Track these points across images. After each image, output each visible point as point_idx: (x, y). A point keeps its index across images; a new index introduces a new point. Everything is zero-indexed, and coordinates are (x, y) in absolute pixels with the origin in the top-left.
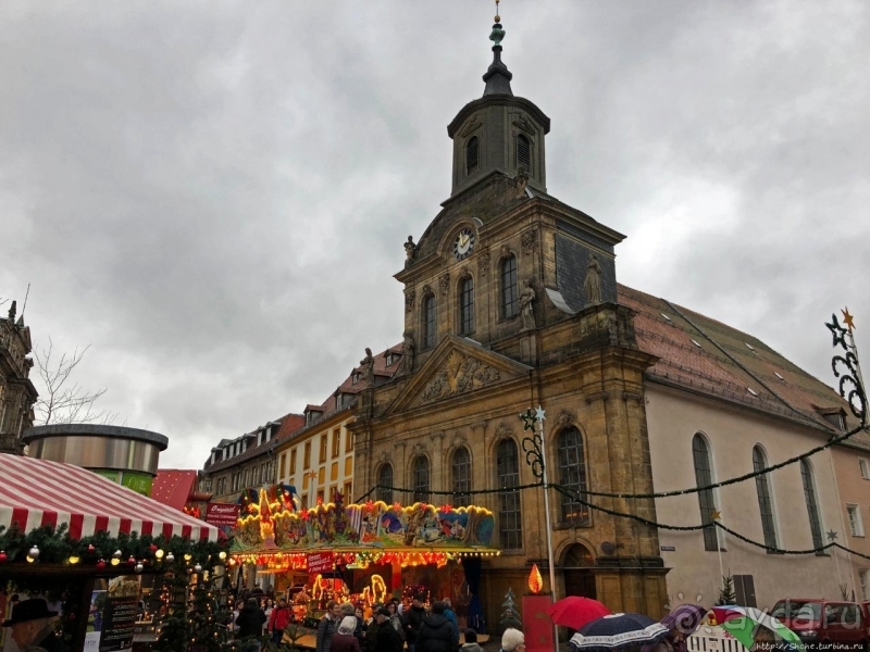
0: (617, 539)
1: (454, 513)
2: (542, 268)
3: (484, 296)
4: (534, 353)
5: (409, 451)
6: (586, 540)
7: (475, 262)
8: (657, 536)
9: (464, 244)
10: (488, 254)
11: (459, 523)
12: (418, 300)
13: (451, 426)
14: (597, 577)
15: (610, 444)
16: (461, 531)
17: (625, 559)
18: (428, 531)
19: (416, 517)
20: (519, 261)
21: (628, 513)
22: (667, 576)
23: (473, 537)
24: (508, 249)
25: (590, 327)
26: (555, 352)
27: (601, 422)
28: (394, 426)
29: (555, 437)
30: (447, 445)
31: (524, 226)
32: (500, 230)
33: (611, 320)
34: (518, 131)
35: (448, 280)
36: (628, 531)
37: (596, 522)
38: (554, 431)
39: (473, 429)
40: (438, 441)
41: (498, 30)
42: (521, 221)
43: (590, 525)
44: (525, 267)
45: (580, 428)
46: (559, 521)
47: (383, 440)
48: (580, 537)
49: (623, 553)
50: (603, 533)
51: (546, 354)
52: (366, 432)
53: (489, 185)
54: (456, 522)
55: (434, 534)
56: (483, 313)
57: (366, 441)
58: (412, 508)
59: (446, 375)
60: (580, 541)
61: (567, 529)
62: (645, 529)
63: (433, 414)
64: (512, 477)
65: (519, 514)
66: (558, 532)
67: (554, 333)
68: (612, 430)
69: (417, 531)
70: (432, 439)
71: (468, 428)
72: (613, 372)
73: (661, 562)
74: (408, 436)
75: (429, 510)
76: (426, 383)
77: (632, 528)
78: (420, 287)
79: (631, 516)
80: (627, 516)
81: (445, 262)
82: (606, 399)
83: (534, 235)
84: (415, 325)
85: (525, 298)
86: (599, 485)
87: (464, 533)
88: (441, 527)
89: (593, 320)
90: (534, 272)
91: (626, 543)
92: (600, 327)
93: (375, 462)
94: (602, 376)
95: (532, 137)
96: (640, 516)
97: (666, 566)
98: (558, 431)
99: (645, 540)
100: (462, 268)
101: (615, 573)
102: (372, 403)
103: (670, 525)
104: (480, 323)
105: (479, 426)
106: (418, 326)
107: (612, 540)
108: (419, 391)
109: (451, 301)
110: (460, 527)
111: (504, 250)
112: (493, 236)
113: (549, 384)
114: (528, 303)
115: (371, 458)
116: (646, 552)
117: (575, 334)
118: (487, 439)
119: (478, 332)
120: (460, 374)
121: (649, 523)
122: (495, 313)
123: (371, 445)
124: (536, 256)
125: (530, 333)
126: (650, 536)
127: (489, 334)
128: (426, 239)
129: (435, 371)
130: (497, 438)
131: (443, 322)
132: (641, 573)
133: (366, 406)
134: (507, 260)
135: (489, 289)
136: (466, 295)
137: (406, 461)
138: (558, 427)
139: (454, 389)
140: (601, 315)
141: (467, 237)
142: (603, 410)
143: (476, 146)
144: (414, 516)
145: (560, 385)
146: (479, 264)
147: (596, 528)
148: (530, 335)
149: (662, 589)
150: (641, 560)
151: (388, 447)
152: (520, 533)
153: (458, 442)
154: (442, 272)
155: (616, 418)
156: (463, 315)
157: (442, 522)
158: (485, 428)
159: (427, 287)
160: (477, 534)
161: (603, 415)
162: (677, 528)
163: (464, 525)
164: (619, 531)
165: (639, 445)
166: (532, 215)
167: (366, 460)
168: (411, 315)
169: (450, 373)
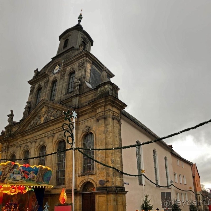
0: (106, 178)
1: (31, 168)
2: (85, 75)
3: (61, 86)
4: (77, 103)
5: (22, 149)
6: (92, 180)
7: (59, 75)
8: (123, 178)
9: (57, 69)
10: (65, 71)
11: (33, 173)
12: (35, 90)
13: (40, 137)
14: (96, 196)
15: (106, 138)
16: (34, 176)
17: (109, 187)
18: (15, 176)
19: (8, 169)
20: (76, 73)
21: (112, 166)
22: (126, 195)
23: (41, 179)
24: (73, 69)
25: (101, 91)
26: (86, 103)
27: (103, 128)
28: (17, 140)
29: (82, 138)
30: (37, 145)
31: (80, 61)
32: (71, 63)
33: (110, 88)
34: (83, 40)
35: (48, 82)
36: (111, 174)
37: (97, 171)
38: (82, 135)
39: (48, 138)
40: (33, 144)
41: (81, 16)
42: (79, 59)
43: (95, 173)
44: (78, 74)
45: (93, 133)
46: (81, 173)
47: (12, 145)
48: (90, 179)
49: (109, 185)
50: (100, 176)
51: (82, 104)
52: (7, 143)
53: (70, 51)
54: (32, 172)
55: (19, 177)
56: (59, 92)
57: (6, 146)
58: (5, 164)
59: (40, 116)
60: (90, 180)
61: (85, 175)
62: (118, 174)
63: (33, 133)
64: (63, 156)
65: (64, 171)
66: (81, 177)
67: (87, 96)
68: (107, 131)
69: (8, 175)
70: (31, 143)
71: (46, 138)
72: (109, 107)
73: (124, 189)
74: (22, 143)
75: (16, 165)
76: (31, 120)
77: (113, 173)
78: (37, 86)
79: (113, 168)
80: (111, 168)
81: (48, 75)
82: (105, 118)
83: (83, 64)
84: (32, 99)
85: (77, 84)
86: (100, 155)
87: (35, 178)
88: (23, 174)
89: (103, 88)
90: (82, 75)
91: (110, 180)
92: (105, 90)
93: (9, 154)
94: (105, 109)
95: (87, 44)
96: (117, 168)
97: (126, 190)
98: (84, 135)
99: (118, 179)
100: (54, 77)
101: (105, 194)
102: (11, 132)
103: (128, 174)
104: (57, 96)
105: (51, 136)
106: (33, 99)
107: (104, 179)
108: (28, 124)
109: (48, 89)
110: (34, 175)
111: (71, 69)
112: (68, 65)
113: (82, 115)
114: (77, 85)
115: (8, 153)
116: (119, 184)
117: (95, 95)
118: (54, 141)
119: (56, 99)
120: (45, 116)
121: (120, 172)
122: (64, 91)
123: (8, 148)
124: (83, 70)
125: (76, 96)
126: (120, 177)
127: (60, 99)
128: (43, 70)
129: (36, 115)
130: (58, 140)
131: (43, 97)
132: (116, 193)
133: (8, 133)
134: (72, 73)
135: (63, 83)
136: (54, 87)
137: (21, 152)
138: (84, 133)
139: (42, 122)
140: (106, 86)
141: (59, 67)
142: (104, 123)
143: (67, 42)
144: (6, 168)
145: (87, 116)
146: (61, 75)
147: (97, 174)
148: (76, 97)
149: (124, 200)
150: (117, 187)
151: (14, 148)
152: (64, 179)
153: (41, 143)
154: (46, 79)
155: (109, 126)
156: (51, 94)
157: (24, 172)
158: (53, 137)
159: (40, 85)
160: (43, 178)
161: (104, 125)
162: (130, 175)
163: (36, 174)
164: (108, 175)
165: (118, 139)
166: (84, 57)
167: (5, 153)
168: (31, 95)
169: (42, 116)
